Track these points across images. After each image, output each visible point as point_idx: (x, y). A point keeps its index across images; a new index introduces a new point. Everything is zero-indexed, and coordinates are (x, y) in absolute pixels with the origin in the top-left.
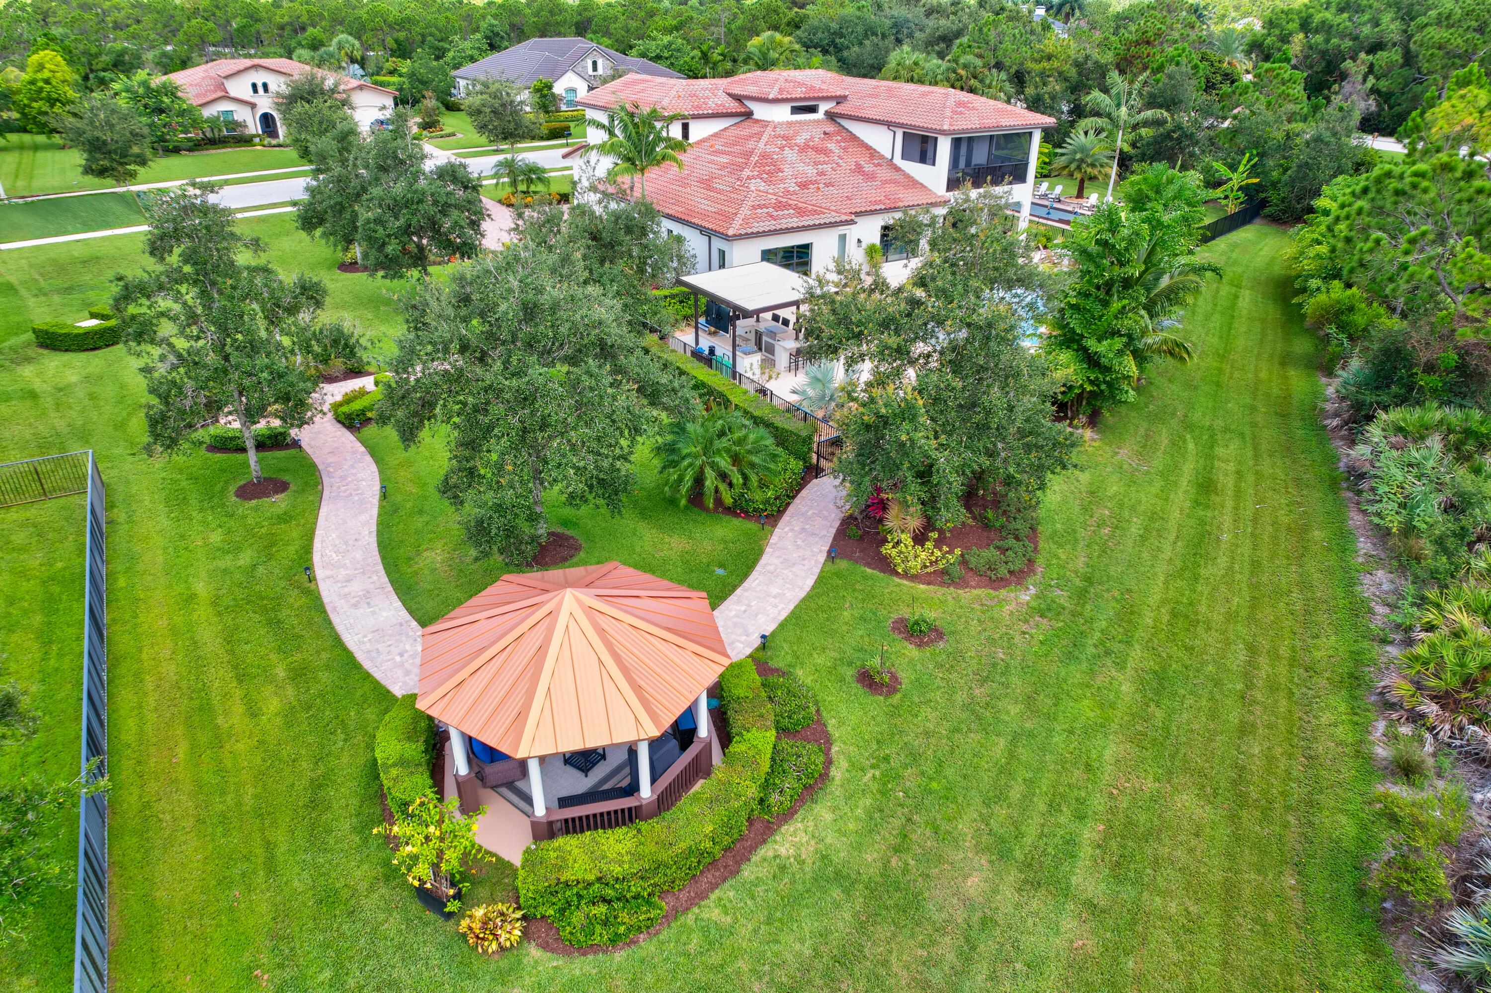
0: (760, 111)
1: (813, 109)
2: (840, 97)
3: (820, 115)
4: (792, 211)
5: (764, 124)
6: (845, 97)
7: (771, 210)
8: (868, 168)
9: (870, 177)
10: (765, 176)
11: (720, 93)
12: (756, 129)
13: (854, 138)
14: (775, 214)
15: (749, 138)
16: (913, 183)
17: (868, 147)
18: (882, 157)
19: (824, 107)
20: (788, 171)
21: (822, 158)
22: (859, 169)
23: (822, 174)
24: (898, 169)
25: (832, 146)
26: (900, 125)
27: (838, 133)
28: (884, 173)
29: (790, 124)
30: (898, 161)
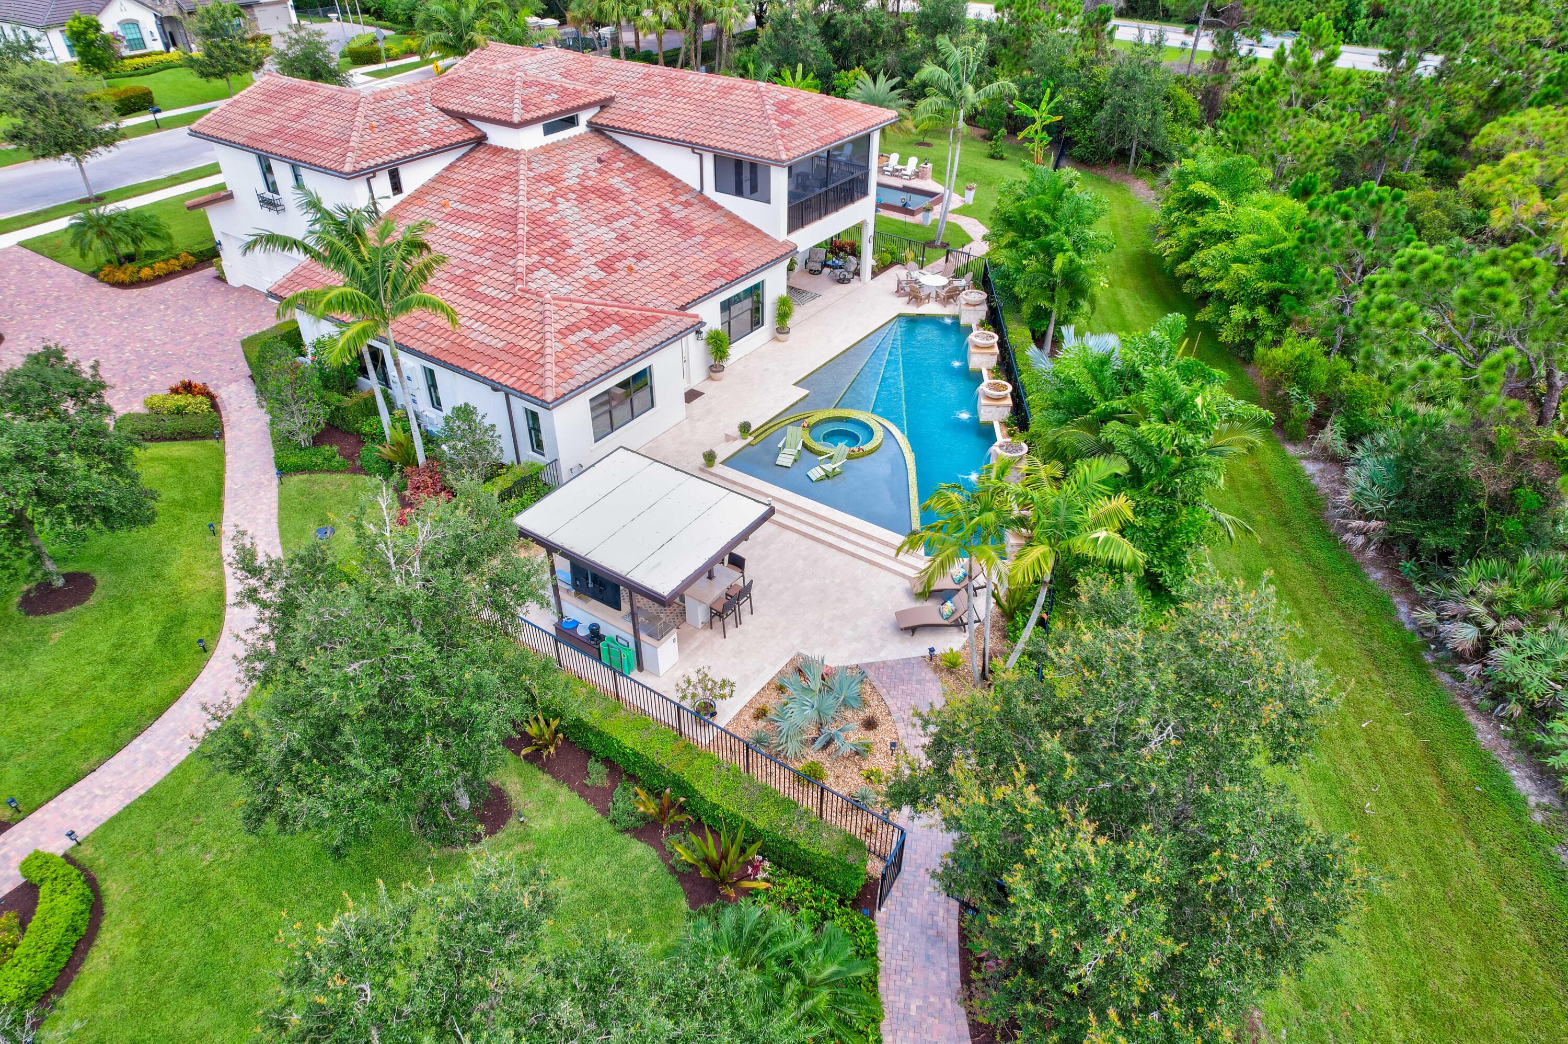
0: (497, 136)
1: (571, 122)
2: (606, 100)
3: (581, 128)
4: (616, 328)
5: (512, 156)
6: (612, 99)
7: (587, 333)
8: (678, 213)
9: (686, 229)
10: (550, 260)
11: (429, 108)
12: (501, 168)
13: (640, 161)
14: (596, 338)
15: (496, 184)
16: (746, 230)
17: (664, 175)
18: (687, 188)
19: (584, 117)
20: (578, 246)
21: (612, 208)
22: (666, 219)
23: (623, 238)
24: (715, 207)
25: (616, 181)
26: (708, 148)
27: (615, 156)
28: (702, 219)
29: (546, 150)
30: (710, 191)
